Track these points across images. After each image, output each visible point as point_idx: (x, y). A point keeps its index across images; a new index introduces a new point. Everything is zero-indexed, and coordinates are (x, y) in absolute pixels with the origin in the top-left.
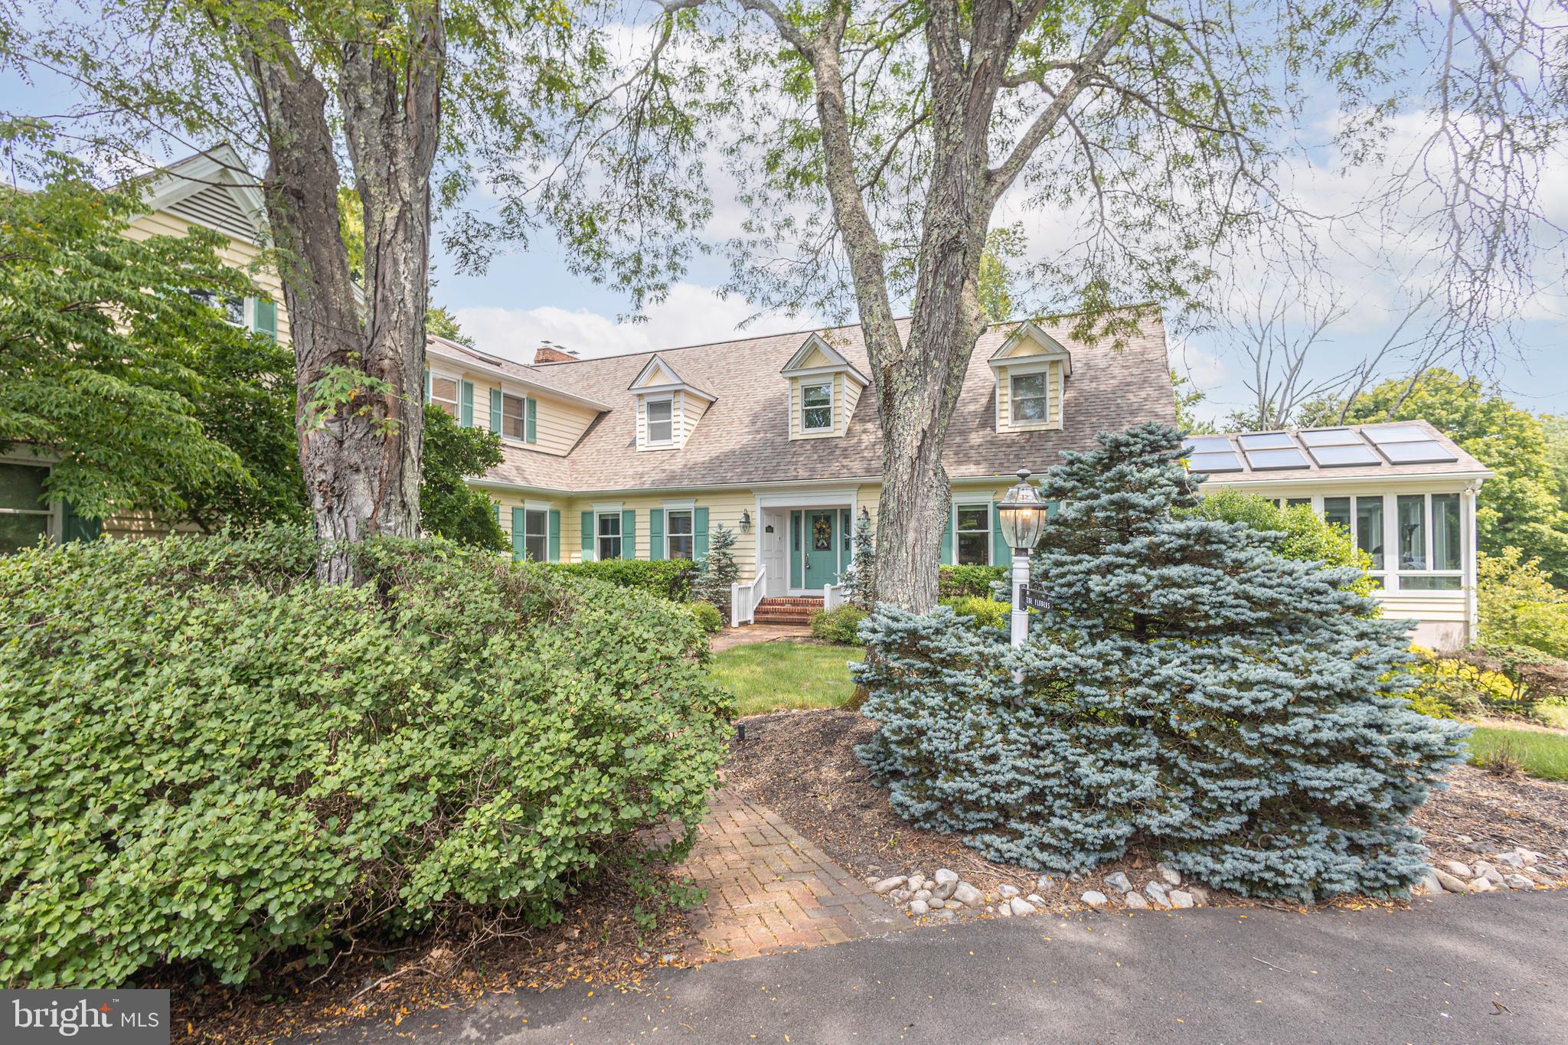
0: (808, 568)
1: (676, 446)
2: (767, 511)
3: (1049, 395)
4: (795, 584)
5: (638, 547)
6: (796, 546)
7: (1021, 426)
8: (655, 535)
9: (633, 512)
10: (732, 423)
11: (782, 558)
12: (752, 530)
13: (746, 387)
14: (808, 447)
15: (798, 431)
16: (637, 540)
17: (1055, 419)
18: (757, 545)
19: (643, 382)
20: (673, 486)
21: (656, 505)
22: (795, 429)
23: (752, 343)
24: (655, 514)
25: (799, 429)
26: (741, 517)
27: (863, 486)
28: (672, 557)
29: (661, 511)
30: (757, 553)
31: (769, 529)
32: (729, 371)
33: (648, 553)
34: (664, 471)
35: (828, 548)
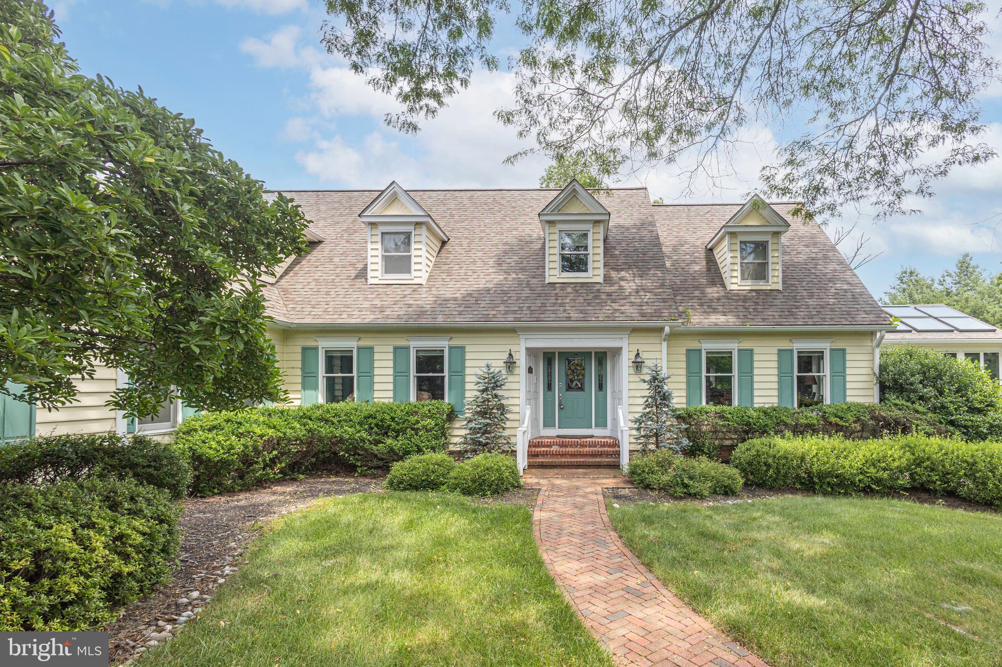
0: (561, 409)
1: (416, 281)
2: (530, 352)
3: (771, 260)
4: (548, 423)
5: (376, 387)
6: (549, 387)
7: (748, 285)
8: (399, 374)
9: (371, 349)
10: (474, 262)
11: (536, 399)
12: (516, 371)
13: (477, 230)
14: (569, 290)
15: (554, 273)
16: (376, 379)
17: (775, 281)
18: (523, 386)
19: (375, 210)
20: (425, 321)
21: (401, 342)
22: (552, 272)
23: (469, 194)
24: (400, 352)
25: (556, 272)
26: (505, 356)
27: (635, 330)
28: (419, 398)
29: (407, 348)
30: (522, 395)
31: (530, 370)
32: (452, 216)
33: (391, 394)
34: (410, 306)
35: (581, 389)
